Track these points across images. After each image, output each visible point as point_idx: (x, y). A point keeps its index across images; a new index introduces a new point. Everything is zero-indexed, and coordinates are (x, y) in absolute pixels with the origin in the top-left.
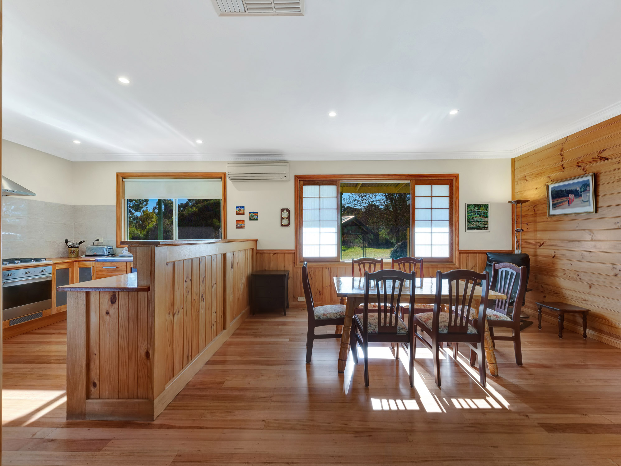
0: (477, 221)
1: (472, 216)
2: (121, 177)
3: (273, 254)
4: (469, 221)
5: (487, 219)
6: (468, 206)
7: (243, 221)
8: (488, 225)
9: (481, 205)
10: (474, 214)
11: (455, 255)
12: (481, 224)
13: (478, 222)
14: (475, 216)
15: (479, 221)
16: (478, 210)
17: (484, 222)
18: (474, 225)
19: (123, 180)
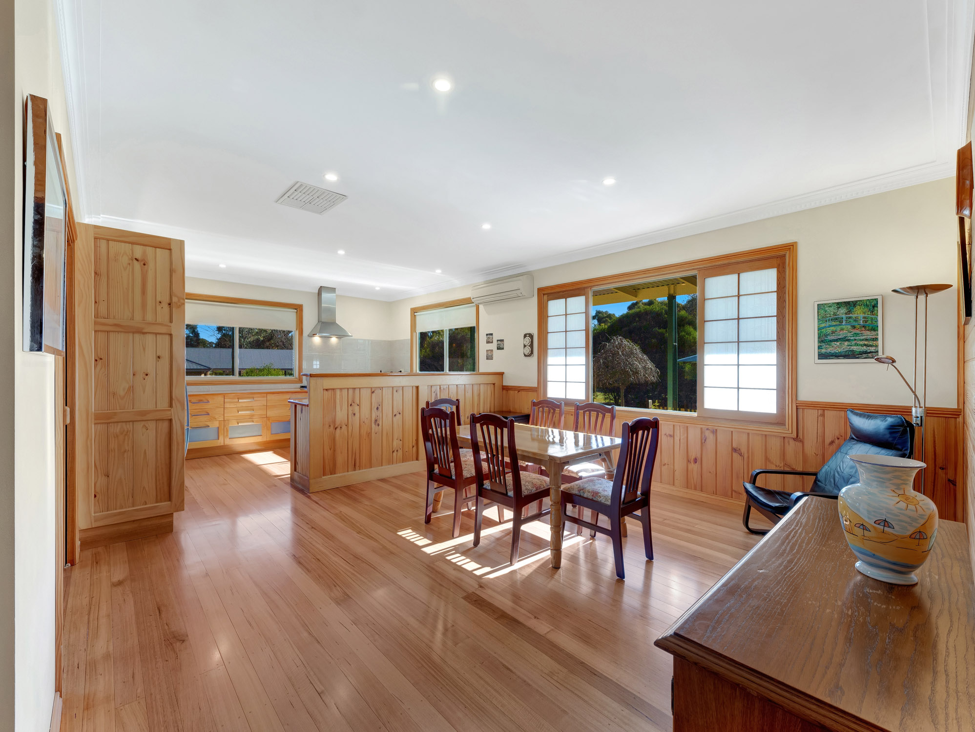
0: (845, 339)
1: (832, 328)
2: (414, 311)
3: (517, 392)
4: (823, 340)
5: (873, 333)
6: (820, 307)
7: (492, 351)
8: (877, 346)
9: (856, 301)
10: (838, 323)
11: (790, 411)
12: (856, 345)
13: (848, 340)
14: (838, 328)
15: (852, 338)
16: (846, 314)
17: (866, 340)
18: (836, 348)
19: (415, 314)
